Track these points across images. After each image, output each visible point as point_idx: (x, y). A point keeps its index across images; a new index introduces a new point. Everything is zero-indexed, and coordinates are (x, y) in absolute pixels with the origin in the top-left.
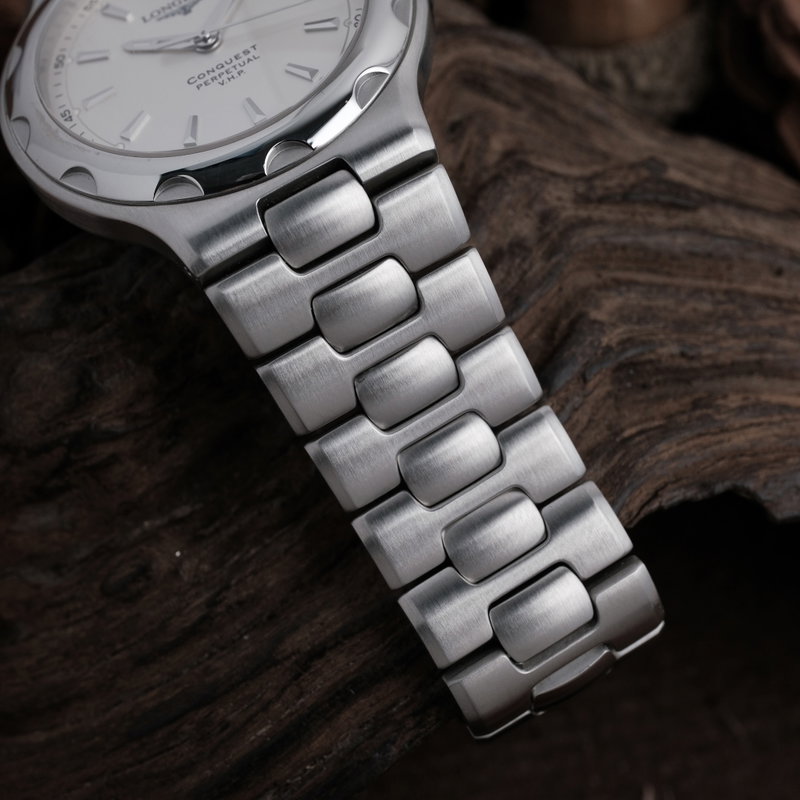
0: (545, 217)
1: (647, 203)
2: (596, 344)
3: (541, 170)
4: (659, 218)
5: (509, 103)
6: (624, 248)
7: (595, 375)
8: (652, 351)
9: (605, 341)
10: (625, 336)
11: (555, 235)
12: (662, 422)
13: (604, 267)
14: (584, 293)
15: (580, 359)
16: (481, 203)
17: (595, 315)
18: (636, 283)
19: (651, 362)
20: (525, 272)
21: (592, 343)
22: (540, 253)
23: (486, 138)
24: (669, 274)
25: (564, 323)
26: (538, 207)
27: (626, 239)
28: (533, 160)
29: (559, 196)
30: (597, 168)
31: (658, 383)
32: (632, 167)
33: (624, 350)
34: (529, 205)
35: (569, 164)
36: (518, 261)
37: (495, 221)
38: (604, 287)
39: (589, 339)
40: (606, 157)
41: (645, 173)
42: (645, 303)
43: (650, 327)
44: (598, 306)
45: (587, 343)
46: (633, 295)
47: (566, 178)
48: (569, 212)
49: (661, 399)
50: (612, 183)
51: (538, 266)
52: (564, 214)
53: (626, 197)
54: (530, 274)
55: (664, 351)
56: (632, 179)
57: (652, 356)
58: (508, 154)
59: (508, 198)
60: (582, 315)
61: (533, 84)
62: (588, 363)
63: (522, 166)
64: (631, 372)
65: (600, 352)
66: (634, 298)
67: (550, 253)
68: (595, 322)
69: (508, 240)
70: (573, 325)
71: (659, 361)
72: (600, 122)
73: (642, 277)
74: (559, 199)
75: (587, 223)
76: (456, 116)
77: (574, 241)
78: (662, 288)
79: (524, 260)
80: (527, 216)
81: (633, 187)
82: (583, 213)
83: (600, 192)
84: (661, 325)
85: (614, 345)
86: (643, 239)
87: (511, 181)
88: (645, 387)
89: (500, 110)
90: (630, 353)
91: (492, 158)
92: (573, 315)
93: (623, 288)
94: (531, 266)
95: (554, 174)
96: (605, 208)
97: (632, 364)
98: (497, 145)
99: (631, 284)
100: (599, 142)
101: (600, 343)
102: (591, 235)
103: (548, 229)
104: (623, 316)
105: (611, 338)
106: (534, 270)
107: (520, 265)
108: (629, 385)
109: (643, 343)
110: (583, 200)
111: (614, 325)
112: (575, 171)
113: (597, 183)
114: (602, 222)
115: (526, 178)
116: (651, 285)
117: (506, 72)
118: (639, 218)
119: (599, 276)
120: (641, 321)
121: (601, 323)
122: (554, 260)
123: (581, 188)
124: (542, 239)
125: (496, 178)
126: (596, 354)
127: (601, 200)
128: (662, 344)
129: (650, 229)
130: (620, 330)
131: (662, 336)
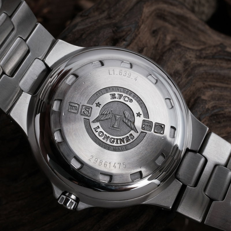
0: (186, 63)
1: (220, 59)
2: (204, 107)
3: (184, 47)
4: (224, 64)
5: (172, 24)
6: (213, 74)
7: (204, 118)
8: (223, 110)
9: (207, 106)
10: (214, 105)
11: (189, 69)
12: (226, 135)
13: (206, 81)
14: (199, 90)
15: (199, 113)
16: (164, 58)
17: (203, 97)
18: (217, 87)
19: (222, 114)
20: (179, 82)
21: (202, 107)
22: (184, 76)
23: (165, 36)
24: (227, 84)
25: (193, 100)
26: (183, 60)
27: (214, 71)
28: (181, 43)
29: (190, 56)
30: (202, 47)
31: (224, 121)
32: (215, 46)
33: (213, 110)
34: (181, 59)
35: (193, 45)
36: (177, 78)
37: (169, 64)
38: (206, 88)
39: (202, 105)
40: (204, 43)
41: (219, 49)
42: (220, 93)
43: (222, 102)
44: (204, 94)
45: (201, 107)
46: (216, 91)
47: (193, 50)
48: (194, 61)
49: (225, 127)
50: (208, 52)
51: (184, 80)
52: (192, 62)
53: (213, 57)
54: (181, 83)
55: (227, 110)
56: (215, 51)
57: (223, 112)
58: (173, 41)
59: (173, 56)
60: (199, 98)
61: (181, 18)
62: (201, 114)
63: (178, 46)
64: (215, 117)
65: (205, 110)
66: (216, 92)
67: (188, 75)
68: (203, 100)
69: (173, 71)
70: (196, 101)
71: (225, 114)
72: (203, 31)
73: (218, 84)
74: (190, 57)
75: (200, 65)
76: (155, 28)
77: (196, 72)
78: (226, 88)
79: (179, 78)
80: (180, 62)
81: (216, 53)
82: (199, 62)
83: (204, 55)
84: (226, 101)
85: (210, 108)
86: (219, 71)
87: (174, 51)
88: (219, 122)
89: (170, 26)
90: (216, 111)
91: (167, 42)
92: (195, 98)
93: (213, 88)
94: (181, 80)
95: (189, 49)
96: (206, 60)
97: (216, 115)
98: (169, 38)
99: (215, 87)
100: (202, 38)
101: (205, 107)
102: (202, 69)
103: (187, 67)
104: (213, 98)
105: (209, 105)
106: (182, 81)
107: (177, 79)
108: (214, 122)
109: (220, 107)
110: (199, 57)
111: (210, 101)
112: (195, 48)
113: (203, 52)
114: (205, 65)
115: (179, 50)
116: (222, 87)
117: (172, 13)
118: (217, 64)
119: (204, 84)
120: (219, 100)
121: (206, 100)
122: (189, 78)
123: (198, 54)
124: (185, 70)
125: (170, 49)
126: (204, 111)
127: (205, 58)
128: (226, 108)
129: (221, 68)
130: (212, 103)
131: (226, 105)
